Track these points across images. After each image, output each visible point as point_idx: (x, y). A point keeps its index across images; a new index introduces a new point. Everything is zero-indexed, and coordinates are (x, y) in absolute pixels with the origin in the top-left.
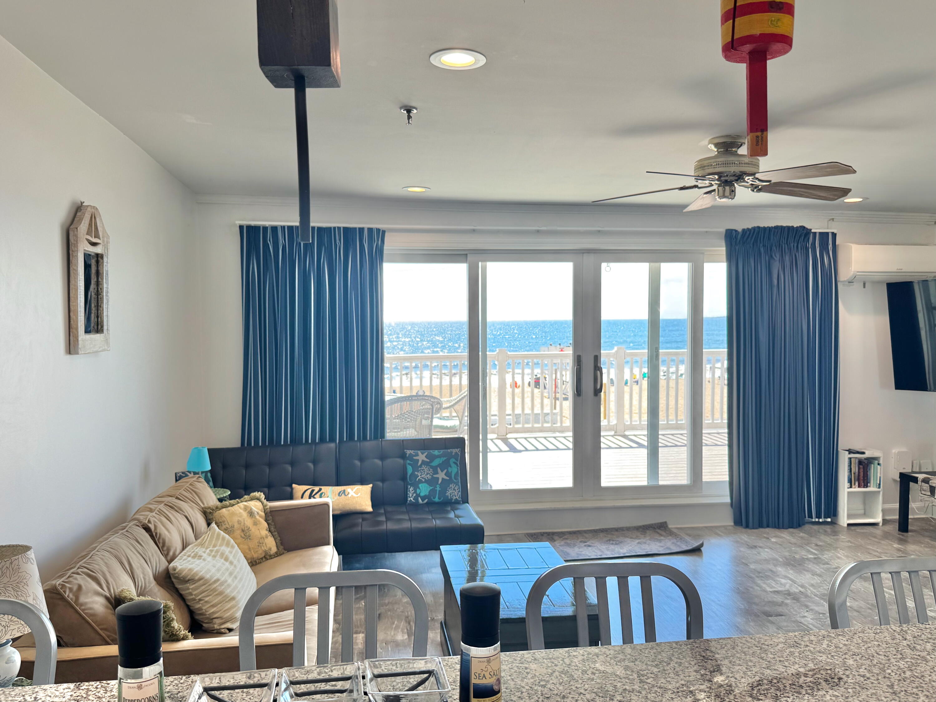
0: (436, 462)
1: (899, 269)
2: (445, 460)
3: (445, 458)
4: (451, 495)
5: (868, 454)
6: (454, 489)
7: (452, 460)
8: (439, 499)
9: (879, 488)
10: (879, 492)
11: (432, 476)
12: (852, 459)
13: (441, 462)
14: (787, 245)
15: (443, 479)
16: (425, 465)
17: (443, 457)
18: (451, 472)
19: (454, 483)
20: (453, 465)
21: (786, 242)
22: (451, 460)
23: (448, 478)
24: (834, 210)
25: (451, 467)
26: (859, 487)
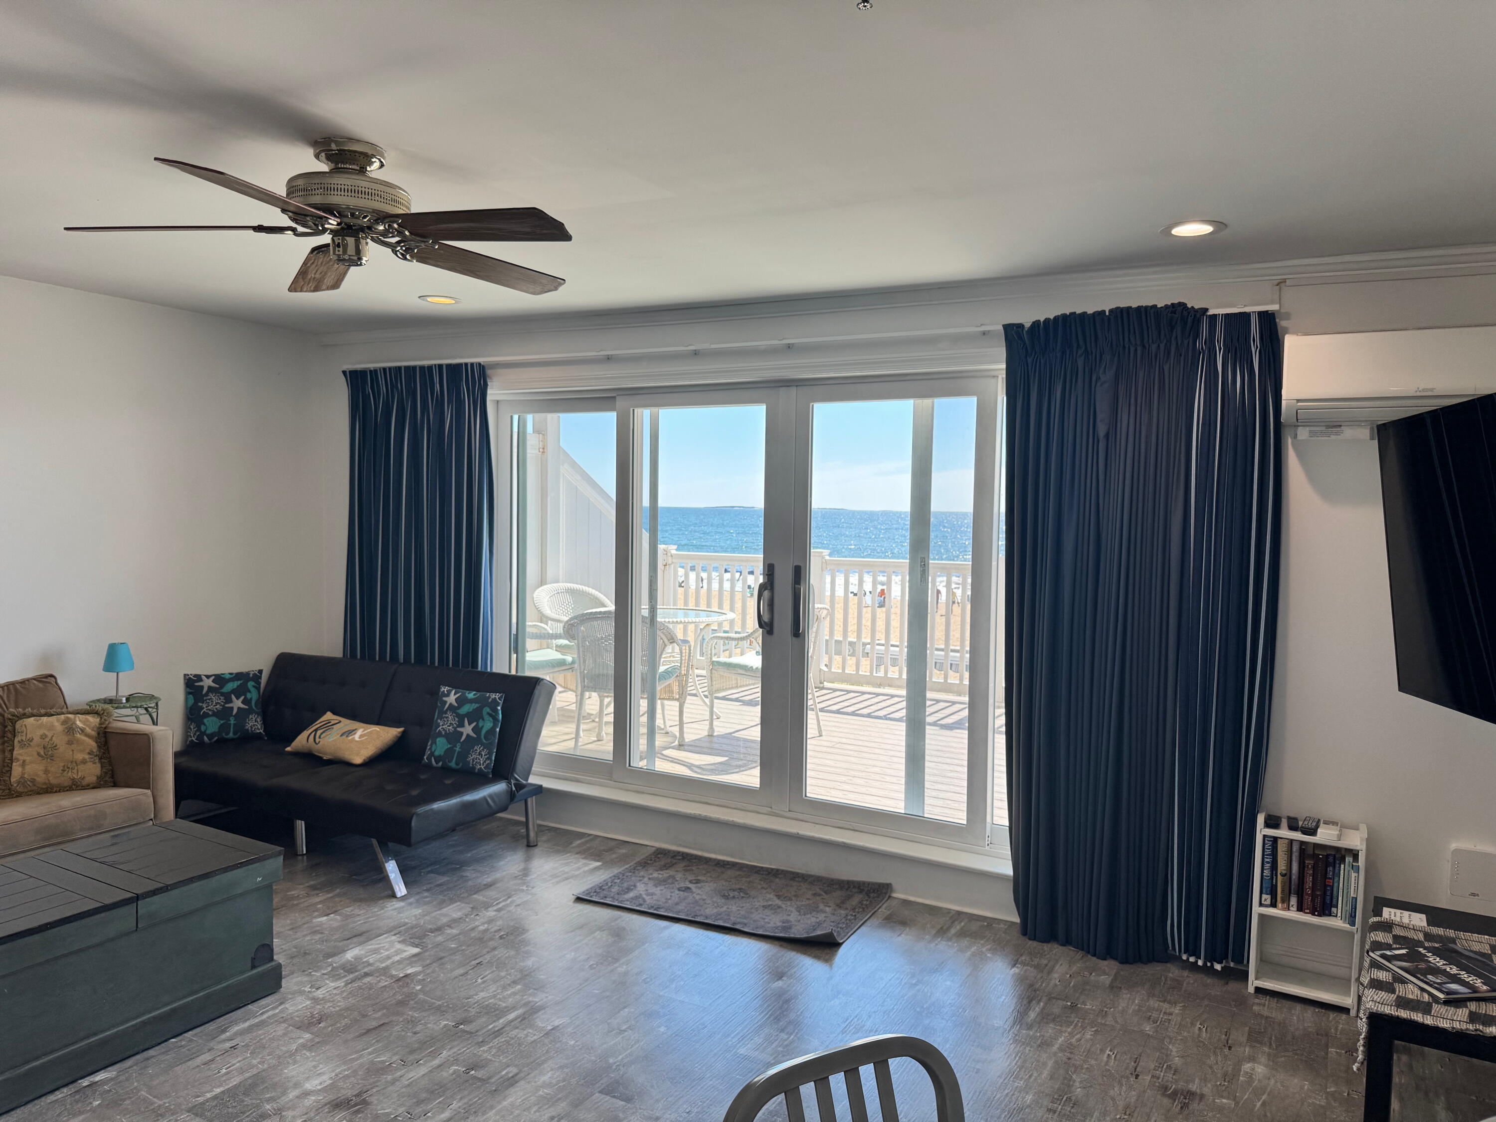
0: (466, 709)
1: (1424, 390)
2: (477, 708)
3: (477, 705)
4: (473, 761)
5: (1325, 836)
6: (480, 754)
7: (487, 710)
8: (457, 764)
9: (1353, 924)
10: (1351, 935)
11: (455, 728)
12: (1279, 841)
13: (471, 710)
14: (1144, 346)
15: (468, 735)
16: (450, 710)
17: (476, 703)
18: (483, 726)
19: (482, 744)
20: (486, 717)
21: (1138, 342)
22: (484, 709)
23: (475, 736)
24: (1290, 259)
25: (483, 720)
26: (1300, 909)
